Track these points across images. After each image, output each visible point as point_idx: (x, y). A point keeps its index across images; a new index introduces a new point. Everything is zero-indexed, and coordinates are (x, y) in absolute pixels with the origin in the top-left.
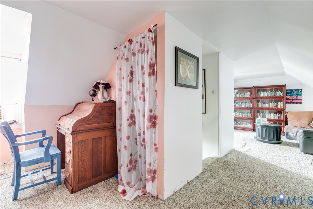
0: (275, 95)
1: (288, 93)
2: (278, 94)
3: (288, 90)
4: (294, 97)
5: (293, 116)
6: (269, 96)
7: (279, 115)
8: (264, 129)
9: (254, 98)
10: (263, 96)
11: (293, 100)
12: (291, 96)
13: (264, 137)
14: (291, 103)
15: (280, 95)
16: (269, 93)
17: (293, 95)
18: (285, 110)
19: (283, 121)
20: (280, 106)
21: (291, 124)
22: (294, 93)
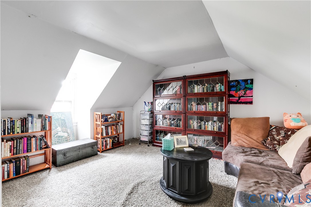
0: (213, 90)
1: (233, 86)
2: (219, 88)
3: (233, 81)
4: (241, 93)
5: (240, 126)
6: (205, 91)
7: (220, 124)
8: (172, 165)
9: (184, 96)
10: (197, 92)
11: (240, 97)
12: (236, 91)
13: (171, 185)
14: (237, 102)
15: (221, 90)
16: (205, 87)
17: (240, 90)
18: (227, 115)
19: (224, 133)
20: (221, 109)
21: (236, 141)
22: (240, 85)
